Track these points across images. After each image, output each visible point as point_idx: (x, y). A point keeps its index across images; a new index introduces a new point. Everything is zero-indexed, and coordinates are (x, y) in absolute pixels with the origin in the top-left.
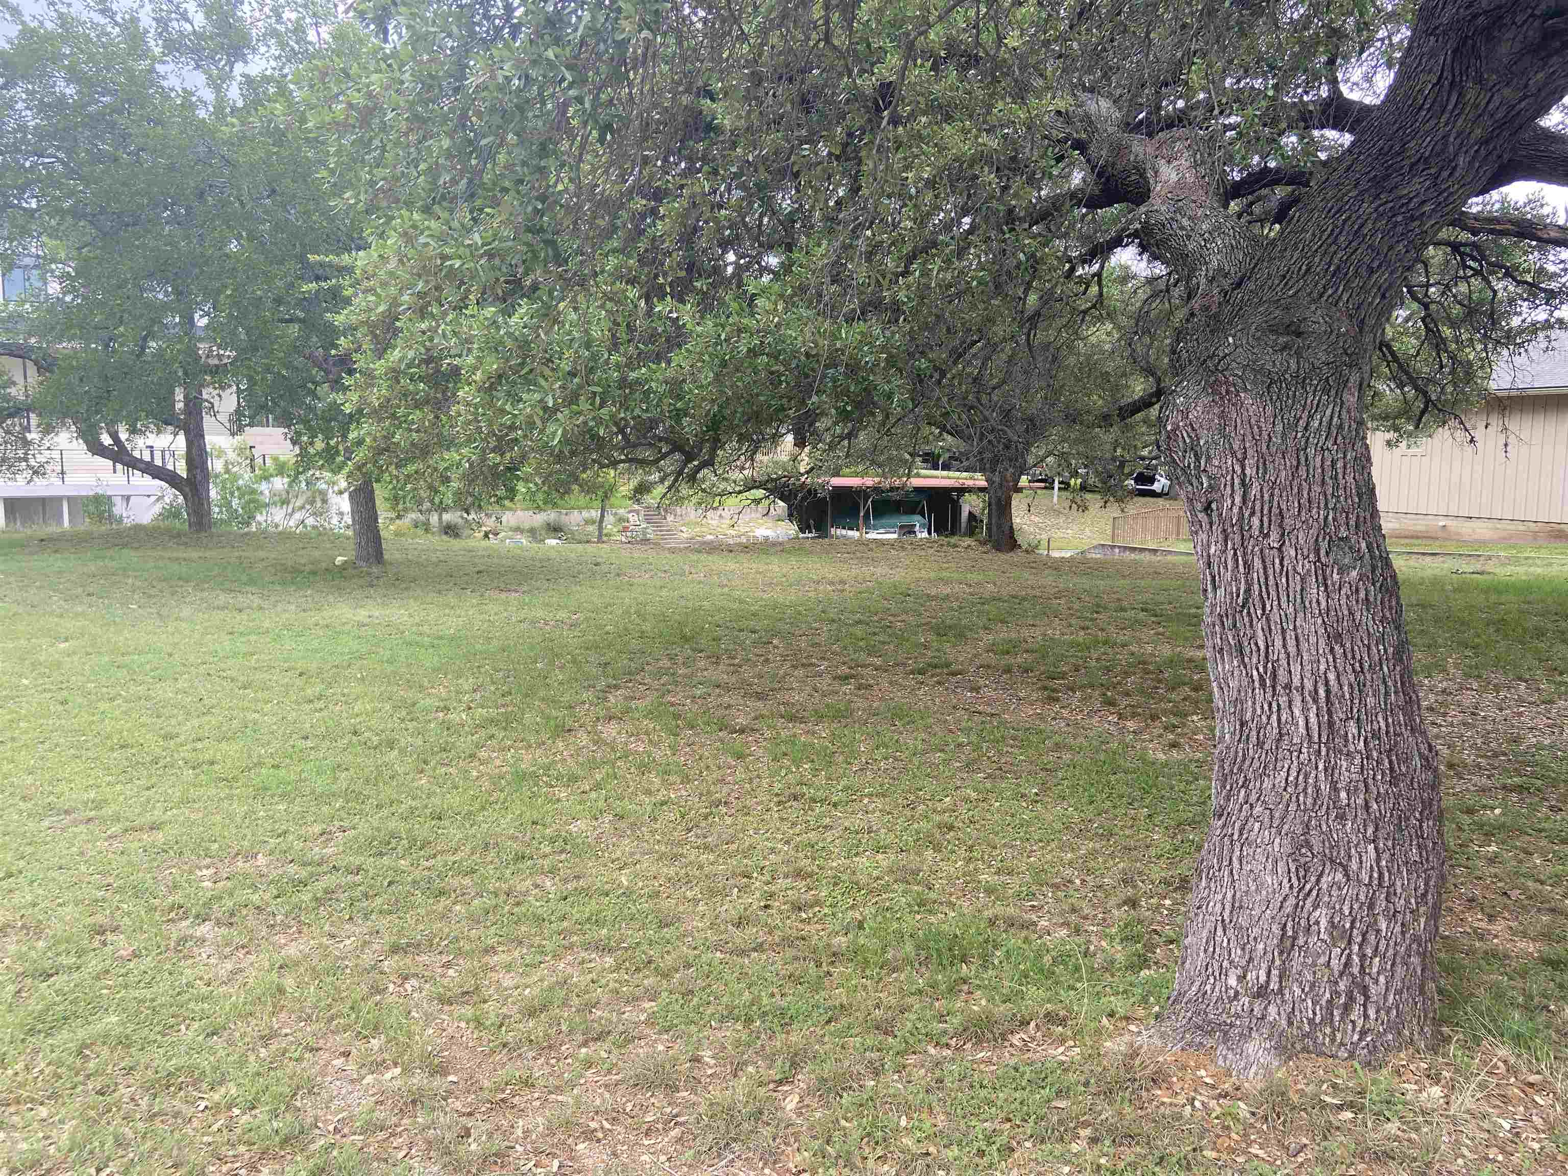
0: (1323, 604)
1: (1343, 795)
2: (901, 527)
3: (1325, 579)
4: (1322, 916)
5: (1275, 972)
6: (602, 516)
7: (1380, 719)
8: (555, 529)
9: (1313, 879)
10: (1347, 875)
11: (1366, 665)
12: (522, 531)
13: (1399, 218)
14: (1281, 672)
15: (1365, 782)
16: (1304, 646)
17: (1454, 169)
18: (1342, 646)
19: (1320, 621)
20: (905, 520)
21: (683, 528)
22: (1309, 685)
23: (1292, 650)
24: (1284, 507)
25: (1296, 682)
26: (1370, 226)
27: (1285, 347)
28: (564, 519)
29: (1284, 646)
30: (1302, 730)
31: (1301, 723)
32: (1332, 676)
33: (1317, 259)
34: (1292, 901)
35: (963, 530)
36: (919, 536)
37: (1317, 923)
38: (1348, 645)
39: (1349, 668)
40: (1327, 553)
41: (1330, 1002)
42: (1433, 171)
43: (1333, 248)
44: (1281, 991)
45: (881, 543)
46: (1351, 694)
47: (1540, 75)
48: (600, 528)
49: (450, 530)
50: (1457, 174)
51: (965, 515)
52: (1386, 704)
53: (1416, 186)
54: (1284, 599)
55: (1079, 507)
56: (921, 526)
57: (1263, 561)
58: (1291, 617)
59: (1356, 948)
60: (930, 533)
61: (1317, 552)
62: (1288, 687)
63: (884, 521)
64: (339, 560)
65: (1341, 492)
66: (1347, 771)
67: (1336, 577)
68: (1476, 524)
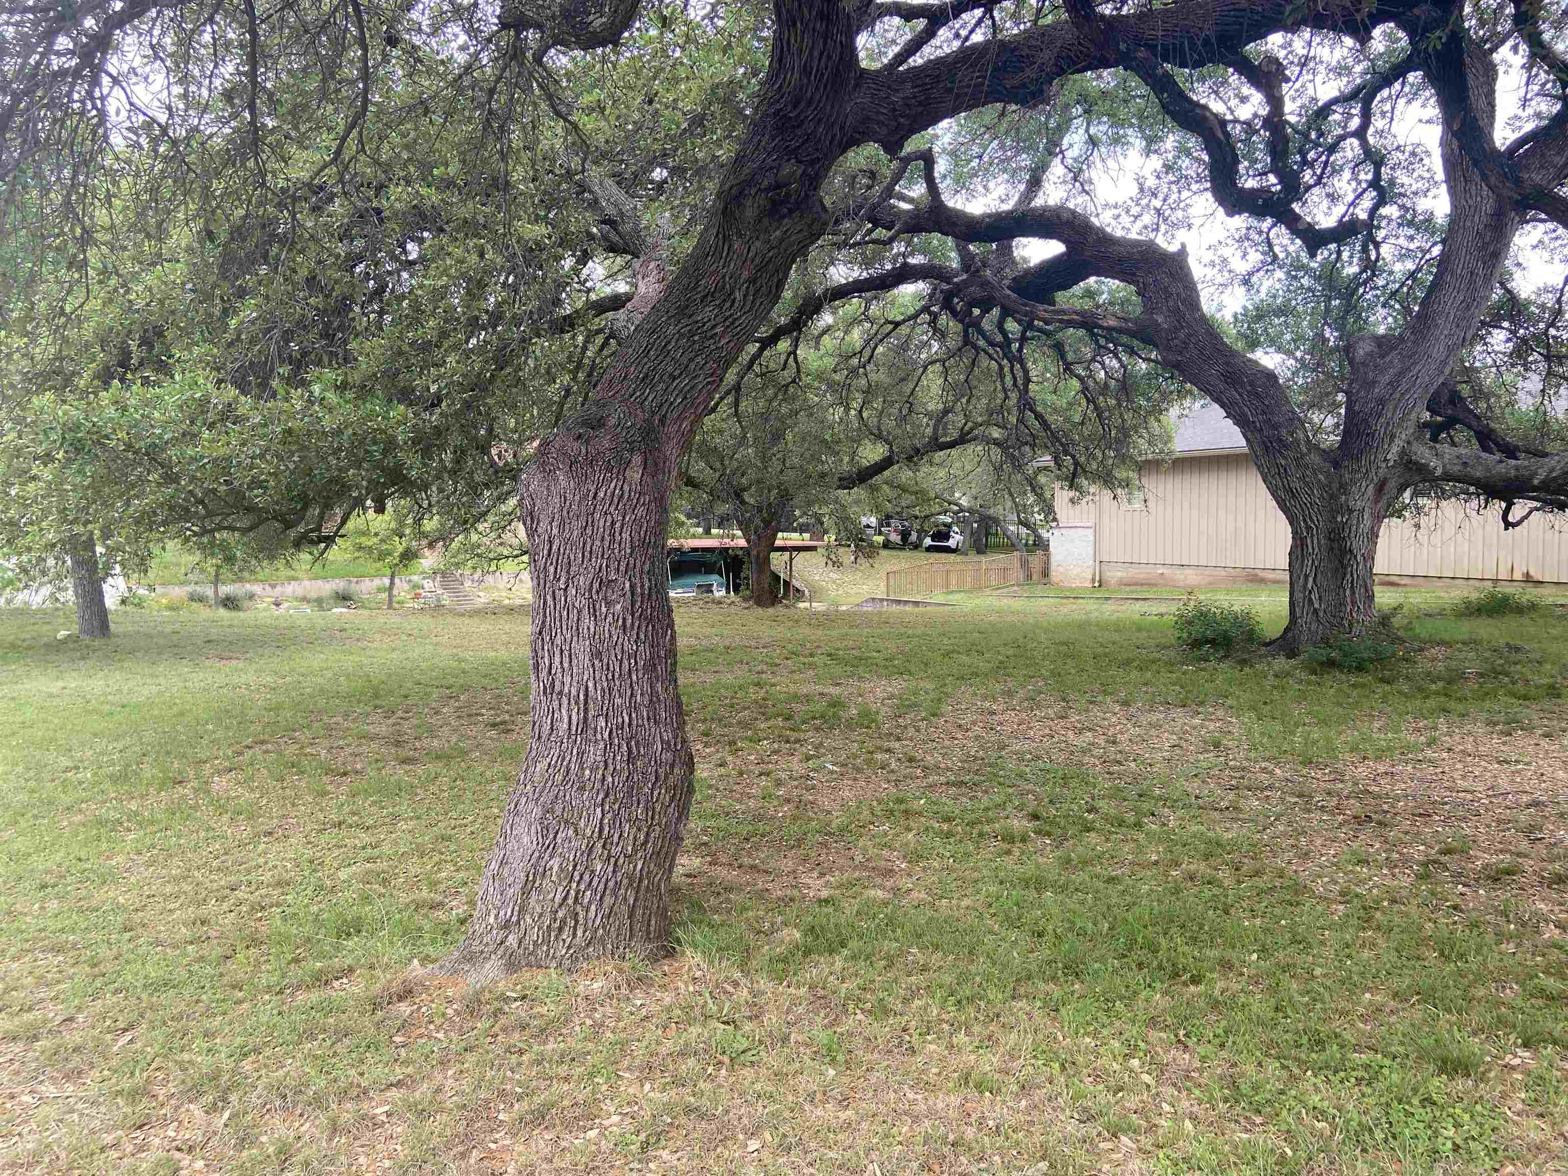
0: (592, 630)
1: (587, 772)
2: (699, 586)
3: (595, 610)
4: (555, 863)
5: (517, 908)
6: (392, 583)
7: (625, 714)
8: (344, 598)
9: (551, 836)
10: (576, 831)
11: (617, 676)
12: (308, 602)
13: (696, 338)
14: (557, 683)
15: (606, 762)
16: (575, 662)
17: (734, 301)
18: (601, 661)
19: (587, 643)
20: (703, 580)
21: (480, 594)
22: (574, 692)
23: (566, 665)
24: (572, 558)
25: (566, 690)
26: (673, 344)
27: (579, 437)
28: (354, 588)
29: (561, 663)
30: (565, 726)
31: (566, 720)
32: (591, 684)
33: (632, 369)
34: (537, 854)
36: (717, 594)
37: (551, 869)
38: (605, 661)
39: (604, 678)
40: (598, 592)
41: (549, 927)
42: (717, 302)
43: (646, 360)
44: (518, 922)
46: (603, 697)
47: (777, 233)
48: (391, 596)
49: (230, 603)
50: (736, 305)
52: (630, 703)
53: (708, 313)
54: (564, 627)
55: (834, 563)
56: (719, 585)
57: (554, 599)
58: (568, 640)
59: (574, 885)
60: (728, 592)
61: (590, 590)
62: (561, 693)
63: (682, 581)
64: (62, 634)
65: (616, 545)
66: (595, 754)
67: (604, 610)
68: (1188, 571)
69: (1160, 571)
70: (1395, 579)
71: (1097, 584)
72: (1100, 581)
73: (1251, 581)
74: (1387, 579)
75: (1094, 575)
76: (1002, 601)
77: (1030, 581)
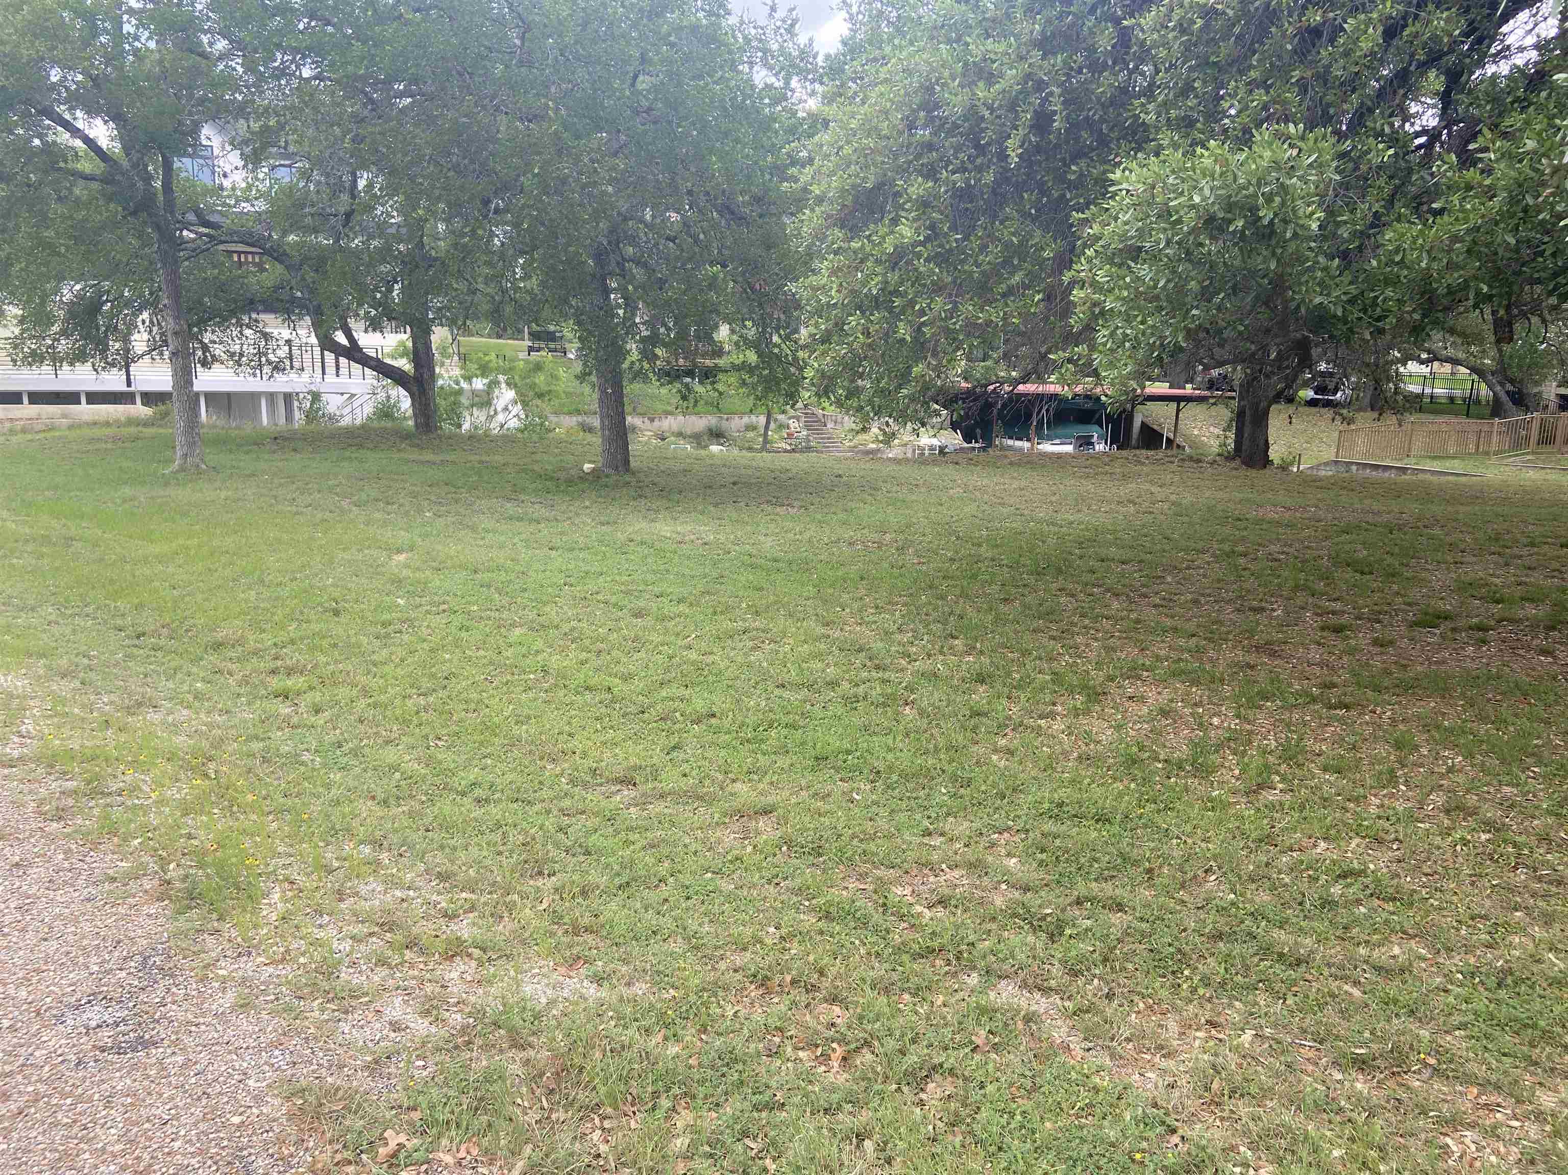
2: (1078, 438)
6: (768, 422)
8: (717, 435)
12: (684, 437)
20: (1081, 430)
35: (1134, 442)
36: (1097, 447)
45: (1060, 456)
48: (765, 435)
51: (1137, 424)
56: (1098, 437)
63: (1060, 431)
64: (587, 467)
76: (1531, 473)
77: (1549, 449)
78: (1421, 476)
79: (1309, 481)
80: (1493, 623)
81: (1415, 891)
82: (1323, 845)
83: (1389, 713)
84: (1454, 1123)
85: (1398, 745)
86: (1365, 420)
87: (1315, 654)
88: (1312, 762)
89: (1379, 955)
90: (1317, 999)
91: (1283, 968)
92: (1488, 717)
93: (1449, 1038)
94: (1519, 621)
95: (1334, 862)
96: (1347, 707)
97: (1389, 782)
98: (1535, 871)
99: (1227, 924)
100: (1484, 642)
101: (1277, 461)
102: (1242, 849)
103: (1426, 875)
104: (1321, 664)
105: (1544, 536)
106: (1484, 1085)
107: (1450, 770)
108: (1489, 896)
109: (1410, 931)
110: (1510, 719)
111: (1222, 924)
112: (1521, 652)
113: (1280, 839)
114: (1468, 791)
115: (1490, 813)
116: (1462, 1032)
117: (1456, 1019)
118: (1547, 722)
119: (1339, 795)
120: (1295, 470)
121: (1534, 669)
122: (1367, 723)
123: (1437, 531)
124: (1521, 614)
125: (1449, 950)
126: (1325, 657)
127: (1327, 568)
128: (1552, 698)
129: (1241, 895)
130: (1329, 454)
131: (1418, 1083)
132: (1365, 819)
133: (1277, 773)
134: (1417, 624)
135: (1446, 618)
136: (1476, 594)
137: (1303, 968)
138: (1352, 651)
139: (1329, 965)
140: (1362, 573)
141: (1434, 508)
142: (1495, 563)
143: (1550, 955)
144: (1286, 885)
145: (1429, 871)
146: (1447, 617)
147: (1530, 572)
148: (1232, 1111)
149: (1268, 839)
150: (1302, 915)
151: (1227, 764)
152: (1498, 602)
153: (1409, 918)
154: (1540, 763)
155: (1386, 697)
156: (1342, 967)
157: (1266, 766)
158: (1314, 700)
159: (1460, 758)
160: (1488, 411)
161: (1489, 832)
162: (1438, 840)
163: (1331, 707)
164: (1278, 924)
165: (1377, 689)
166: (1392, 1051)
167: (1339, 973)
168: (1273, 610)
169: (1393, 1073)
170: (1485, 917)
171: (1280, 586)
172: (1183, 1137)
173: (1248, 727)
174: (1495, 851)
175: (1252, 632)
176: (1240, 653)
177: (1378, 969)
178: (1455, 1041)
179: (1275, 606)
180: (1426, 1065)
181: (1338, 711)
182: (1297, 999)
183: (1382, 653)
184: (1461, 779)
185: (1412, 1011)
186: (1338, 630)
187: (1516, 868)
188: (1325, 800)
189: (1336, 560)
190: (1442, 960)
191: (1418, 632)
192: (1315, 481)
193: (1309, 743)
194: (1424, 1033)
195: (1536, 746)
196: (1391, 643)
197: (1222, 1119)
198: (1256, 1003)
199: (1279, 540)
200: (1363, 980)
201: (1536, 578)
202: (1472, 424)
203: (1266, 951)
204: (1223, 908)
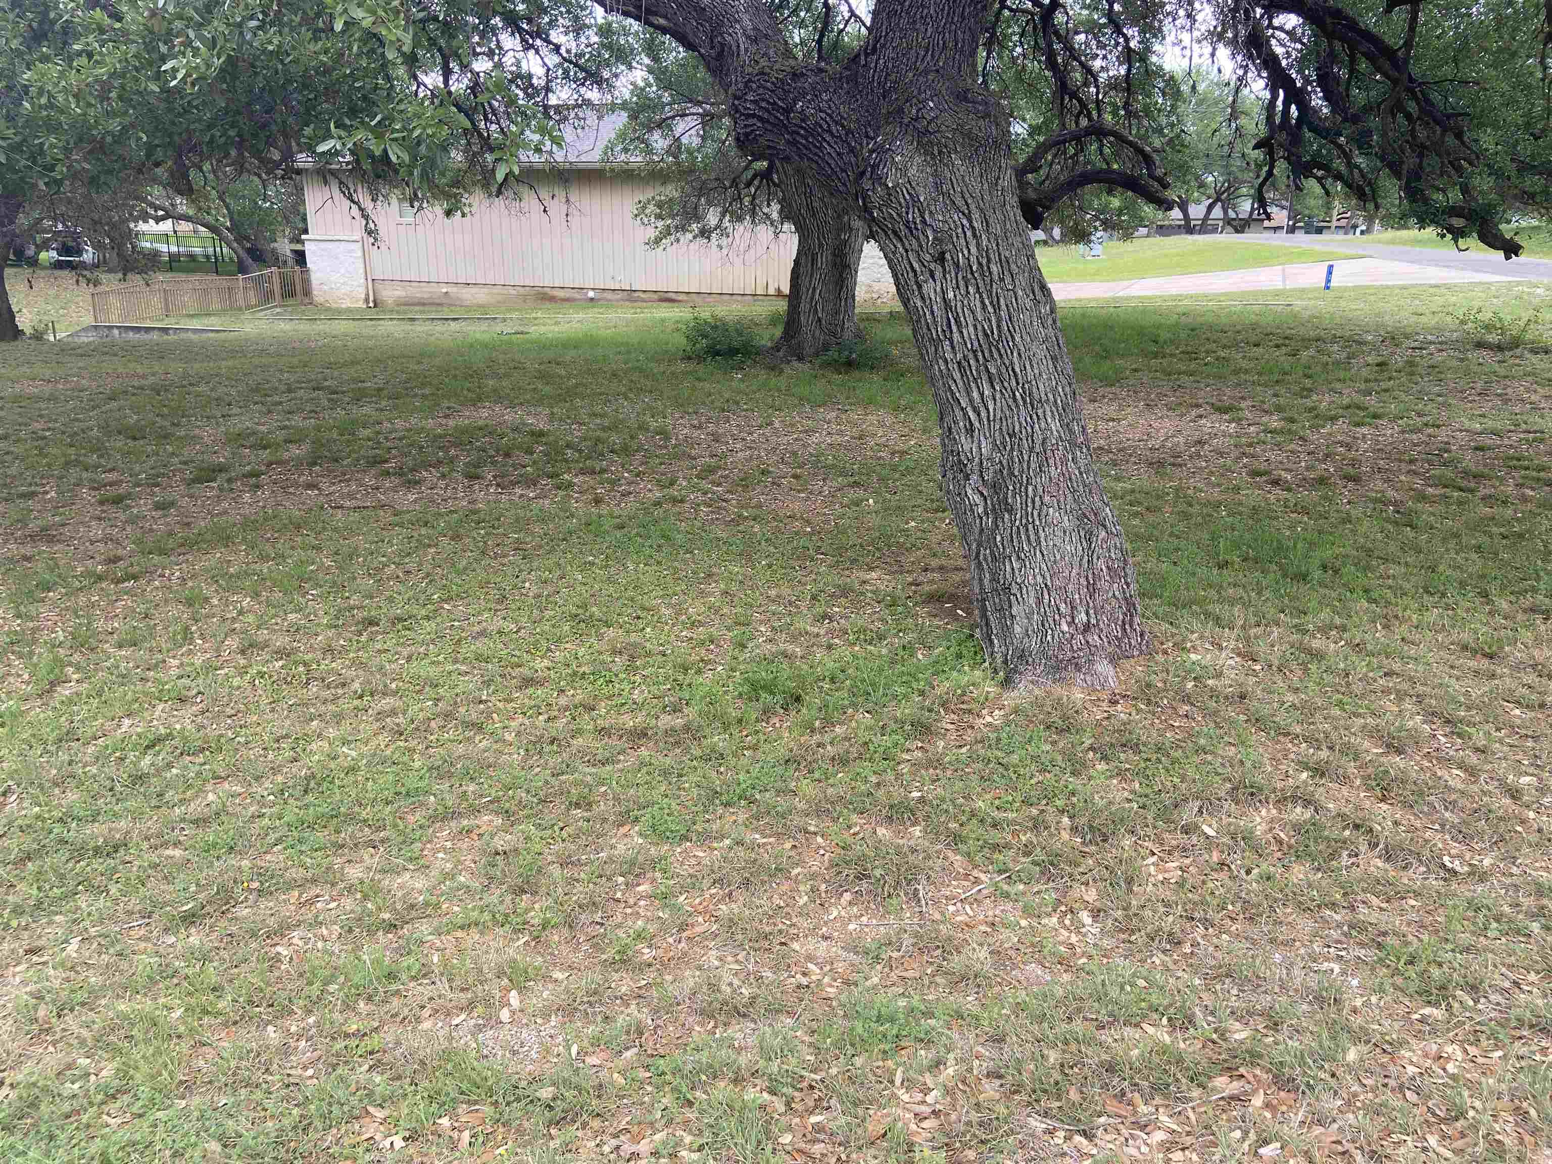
10: (1107, 531)
24: (1007, 255)
34: (1085, 559)
40: (1038, 293)
57: (1006, 301)
61: (1033, 291)
67: (1044, 311)
68: (474, 290)
69: (444, 290)
70: (673, 296)
71: (371, 305)
72: (375, 301)
73: (542, 299)
74: (667, 295)
75: (368, 295)
76: (283, 325)
77: (291, 301)
78: (183, 335)
79: (65, 349)
80: (263, 468)
81: (221, 736)
82: (127, 722)
83: (178, 573)
84: (281, 931)
85: (190, 603)
86: (110, 281)
87: (97, 531)
88: (107, 642)
89: (195, 808)
90: (139, 877)
91: (101, 860)
92: (268, 556)
93: (268, 857)
94: (287, 462)
95: (139, 736)
96: (135, 577)
97: (185, 639)
98: (323, 681)
99: (34, 840)
100: (258, 487)
101: (28, 331)
102: (41, 756)
103: (229, 717)
104: (106, 539)
105: (298, 382)
106: (301, 886)
107: (241, 613)
108: (287, 717)
109: (223, 775)
110: (289, 552)
111: (29, 843)
112: (291, 490)
113: (82, 730)
114: (259, 627)
115: (281, 641)
116: (279, 847)
117: (272, 837)
118: (318, 548)
119: (138, 667)
120: (52, 338)
121: (304, 504)
122: (157, 588)
123: (202, 388)
124: (286, 456)
125: (257, 778)
126: (108, 531)
127: (98, 439)
128: (321, 525)
129: (46, 805)
130: (88, 320)
131: (247, 910)
132: (166, 683)
133: (70, 664)
134: (194, 481)
135: (220, 471)
136: (245, 443)
137: (122, 851)
138: (132, 521)
139: (147, 838)
140: (135, 439)
141: (197, 366)
142: (260, 412)
143: (344, 749)
144: (94, 776)
145: (233, 712)
146: (221, 469)
147: (290, 416)
148: (64, 1030)
149: (69, 736)
150: (114, 799)
151: (13, 671)
152: (265, 448)
153: (219, 765)
154: (318, 585)
155: (172, 558)
156: (160, 835)
157: (56, 659)
158: (100, 578)
159: (248, 599)
160: (234, 268)
161: (281, 658)
162: (236, 682)
163: (118, 581)
164: (90, 819)
165: (162, 552)
166: (218, 893)
167: (158, 842)
168: (47, 493)
169: (223, 913)
170: (287, 736)
171: (49, 465)
172: (11, 1085)
173: (31, 625)
174: (288, 674)
175: (23, 522)
176: (13, 546)
177: (196, 822)
178: (275, 859)
179: (47, 488)
180: (250, 891)
181: (126, 584)
182: (119, 885)
183: (165, 516)
184: (251, 618)
185: (232, 848)
186: (117, 501)
187: (307, 683)
188: (124, 676)
189: (105, 428)
190: (254, 790)
191: (197, 489)
192: (73, 349)
193: (100, 625)
194: (246, 863)
195: (312, 571)
196: (172, 504)
197: (54, 1043)
198: (78, 908)
199: (41, 416)
200: (182, 838)
201: (297, 420)
202: (222, 281)
203: (79, 853)
204: (29, 826)
